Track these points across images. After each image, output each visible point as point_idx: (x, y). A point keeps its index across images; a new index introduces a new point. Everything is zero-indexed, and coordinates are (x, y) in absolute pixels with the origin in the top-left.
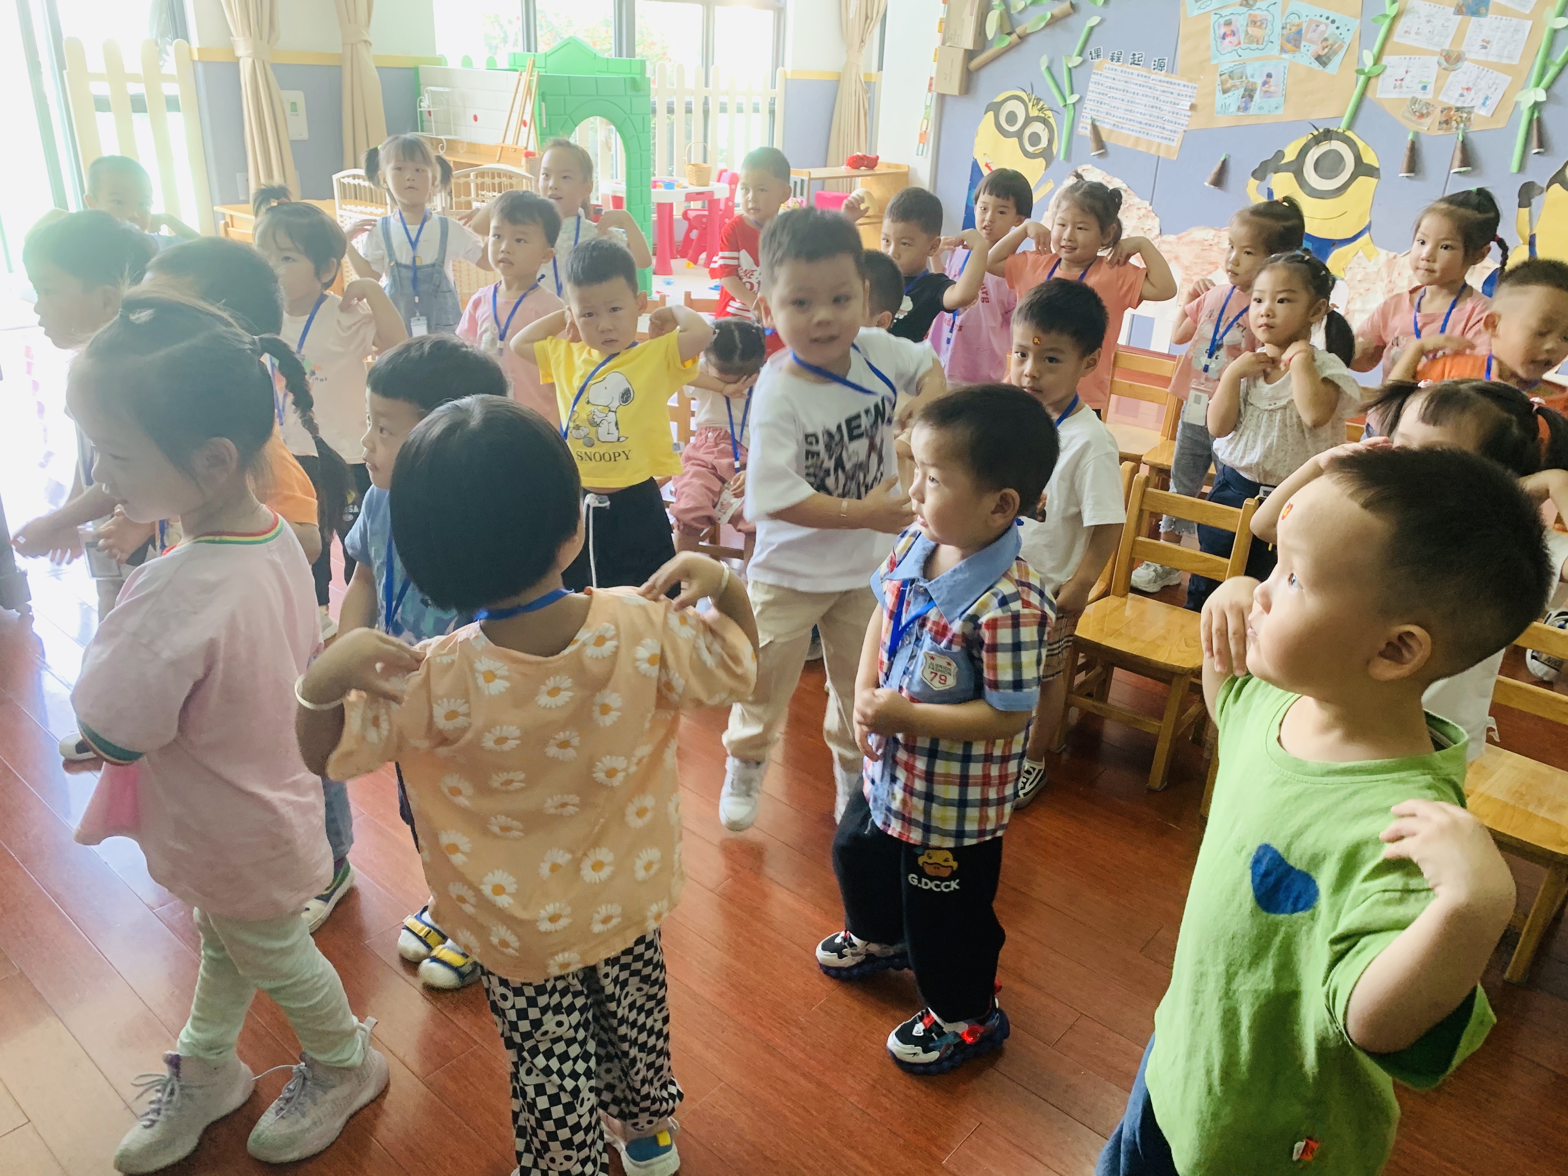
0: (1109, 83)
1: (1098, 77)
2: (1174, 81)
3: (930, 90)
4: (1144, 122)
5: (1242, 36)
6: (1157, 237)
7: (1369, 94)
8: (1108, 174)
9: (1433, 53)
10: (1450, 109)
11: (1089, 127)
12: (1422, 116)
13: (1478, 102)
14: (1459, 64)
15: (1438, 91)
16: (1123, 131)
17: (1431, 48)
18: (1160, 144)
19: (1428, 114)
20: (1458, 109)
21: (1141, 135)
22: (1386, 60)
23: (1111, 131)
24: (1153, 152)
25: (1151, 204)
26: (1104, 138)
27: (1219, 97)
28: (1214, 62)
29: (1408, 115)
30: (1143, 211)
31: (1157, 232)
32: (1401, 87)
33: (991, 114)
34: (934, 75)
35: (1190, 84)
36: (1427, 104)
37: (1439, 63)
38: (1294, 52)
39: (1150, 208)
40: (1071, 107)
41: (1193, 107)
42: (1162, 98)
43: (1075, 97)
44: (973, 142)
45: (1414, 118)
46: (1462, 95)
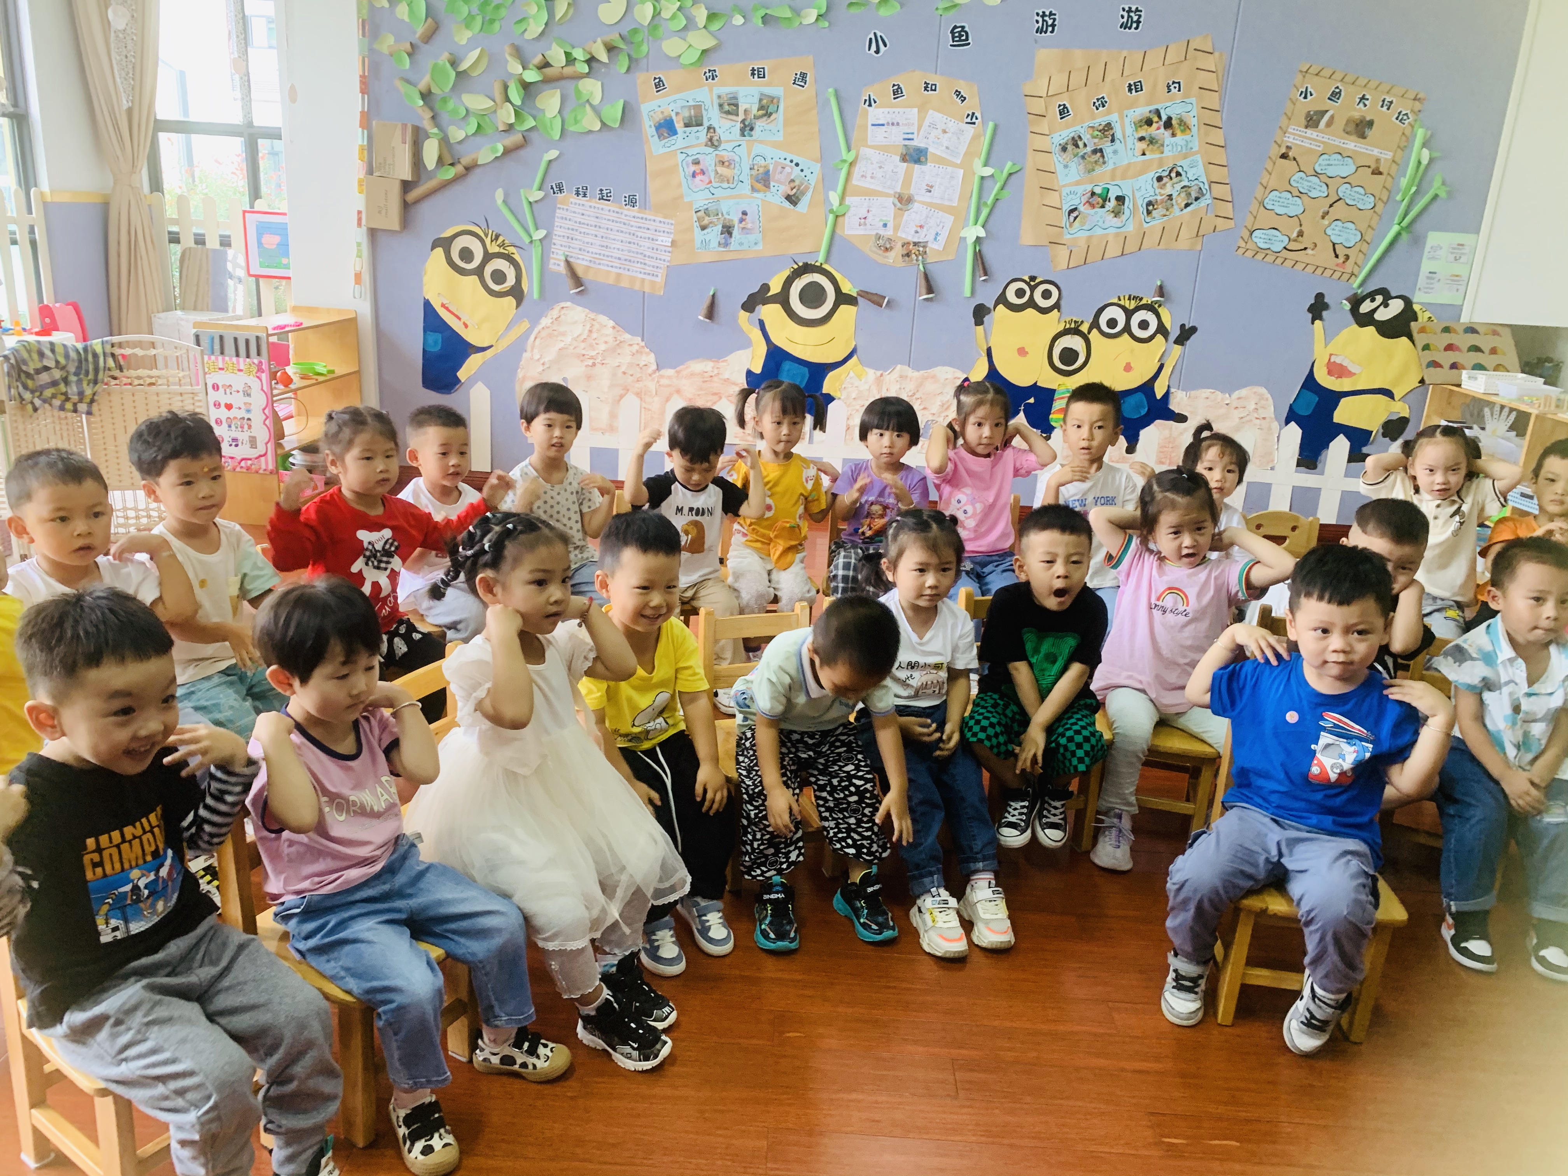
0: (579, 218)
1: (565, 212)
2: (649, 217)
3: (359, 224)
4: (623, 257)
5: (712, 175)
6: (654, 372)
7: (838, 231)
8: (592, 310)
9: (887, 195)
10: (908, 243)
11: (562, 264)
12: (887, 249)
13: (930, 238)
14: (910, 206)
15: (896, 228)
16: (601, 267)
17: (887, 191)
18: (643, 280)
19: (891, 248)
20: (915, 244)
21: (621, 271)
22: (849, 200)
23: (588, 267)
24: (637, 287)
25: (643, 340)
26: (580, 273)
27: (698, 235)
28: (687, 199)
29: (874, 249)
30: (636, 347)
31: (654, 367)
32: (865, 224)
33: (439, 251)
34: (362, 208)
35: (666, 221)
36: (889, 240)
37: (895, 205)
38: (765, 192)
39: (643, 344)
40: (538, 243)
41: (673, 242)
42: (640, 234)
43: (542, 233)
44: (422, 281)
45: (881, 252)
46: (917, 232)
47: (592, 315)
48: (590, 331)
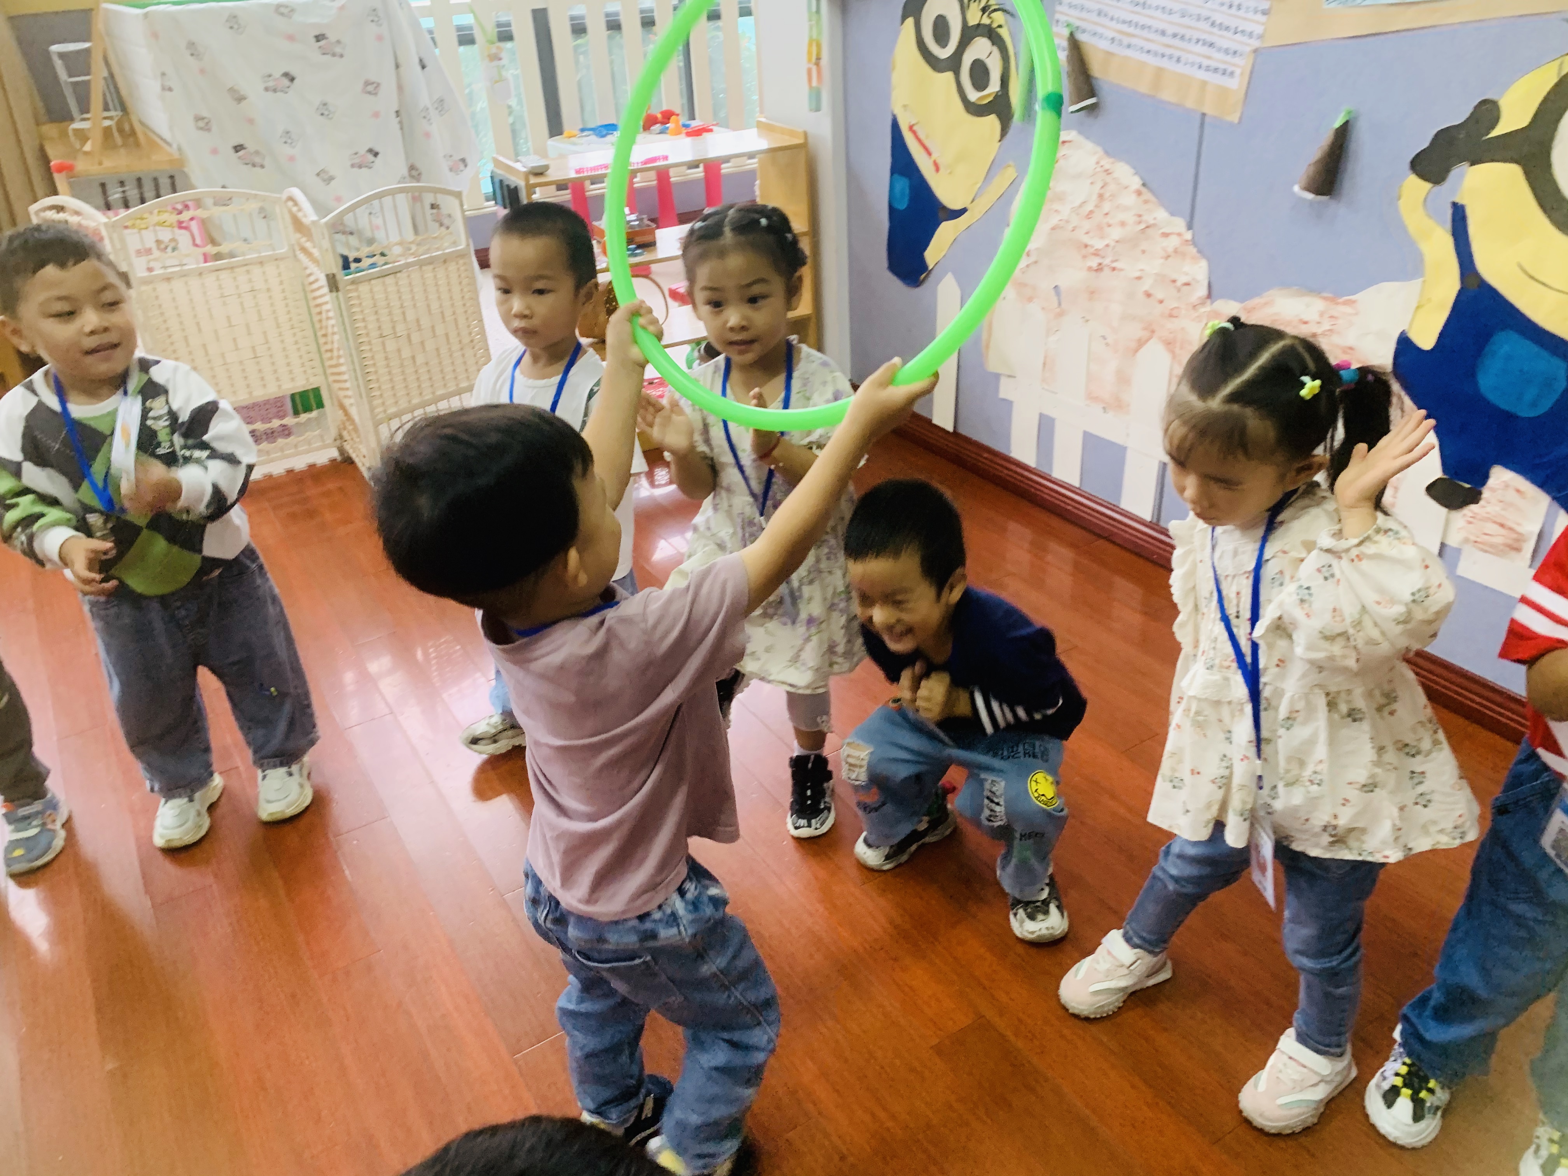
4: (1170, 30)
6: (1203, 304)
8: (1107, 153)
11: (1064, 43)
16: (1129, 53)
18: (1204, 83)
21: (1165, 63)
23: (1109, 54)
24: (1190, 104)
25: (1190, 227)
26: (1096, 69)
30: (1173, 242)
31: (1203, 291)
33: (909, 23)
39: (1188, 235)
44: (890, 80)
47: (1107, 163)
48: (1101, 196)
